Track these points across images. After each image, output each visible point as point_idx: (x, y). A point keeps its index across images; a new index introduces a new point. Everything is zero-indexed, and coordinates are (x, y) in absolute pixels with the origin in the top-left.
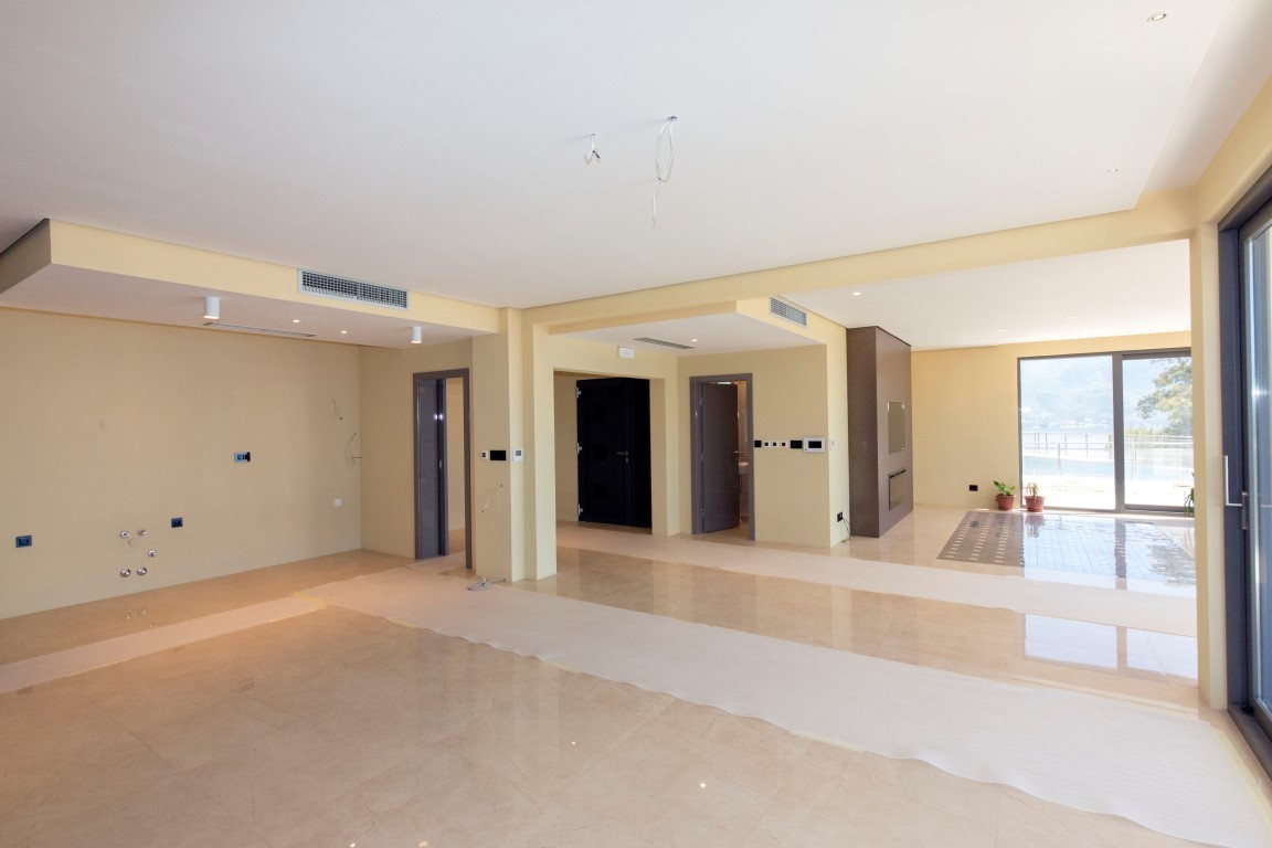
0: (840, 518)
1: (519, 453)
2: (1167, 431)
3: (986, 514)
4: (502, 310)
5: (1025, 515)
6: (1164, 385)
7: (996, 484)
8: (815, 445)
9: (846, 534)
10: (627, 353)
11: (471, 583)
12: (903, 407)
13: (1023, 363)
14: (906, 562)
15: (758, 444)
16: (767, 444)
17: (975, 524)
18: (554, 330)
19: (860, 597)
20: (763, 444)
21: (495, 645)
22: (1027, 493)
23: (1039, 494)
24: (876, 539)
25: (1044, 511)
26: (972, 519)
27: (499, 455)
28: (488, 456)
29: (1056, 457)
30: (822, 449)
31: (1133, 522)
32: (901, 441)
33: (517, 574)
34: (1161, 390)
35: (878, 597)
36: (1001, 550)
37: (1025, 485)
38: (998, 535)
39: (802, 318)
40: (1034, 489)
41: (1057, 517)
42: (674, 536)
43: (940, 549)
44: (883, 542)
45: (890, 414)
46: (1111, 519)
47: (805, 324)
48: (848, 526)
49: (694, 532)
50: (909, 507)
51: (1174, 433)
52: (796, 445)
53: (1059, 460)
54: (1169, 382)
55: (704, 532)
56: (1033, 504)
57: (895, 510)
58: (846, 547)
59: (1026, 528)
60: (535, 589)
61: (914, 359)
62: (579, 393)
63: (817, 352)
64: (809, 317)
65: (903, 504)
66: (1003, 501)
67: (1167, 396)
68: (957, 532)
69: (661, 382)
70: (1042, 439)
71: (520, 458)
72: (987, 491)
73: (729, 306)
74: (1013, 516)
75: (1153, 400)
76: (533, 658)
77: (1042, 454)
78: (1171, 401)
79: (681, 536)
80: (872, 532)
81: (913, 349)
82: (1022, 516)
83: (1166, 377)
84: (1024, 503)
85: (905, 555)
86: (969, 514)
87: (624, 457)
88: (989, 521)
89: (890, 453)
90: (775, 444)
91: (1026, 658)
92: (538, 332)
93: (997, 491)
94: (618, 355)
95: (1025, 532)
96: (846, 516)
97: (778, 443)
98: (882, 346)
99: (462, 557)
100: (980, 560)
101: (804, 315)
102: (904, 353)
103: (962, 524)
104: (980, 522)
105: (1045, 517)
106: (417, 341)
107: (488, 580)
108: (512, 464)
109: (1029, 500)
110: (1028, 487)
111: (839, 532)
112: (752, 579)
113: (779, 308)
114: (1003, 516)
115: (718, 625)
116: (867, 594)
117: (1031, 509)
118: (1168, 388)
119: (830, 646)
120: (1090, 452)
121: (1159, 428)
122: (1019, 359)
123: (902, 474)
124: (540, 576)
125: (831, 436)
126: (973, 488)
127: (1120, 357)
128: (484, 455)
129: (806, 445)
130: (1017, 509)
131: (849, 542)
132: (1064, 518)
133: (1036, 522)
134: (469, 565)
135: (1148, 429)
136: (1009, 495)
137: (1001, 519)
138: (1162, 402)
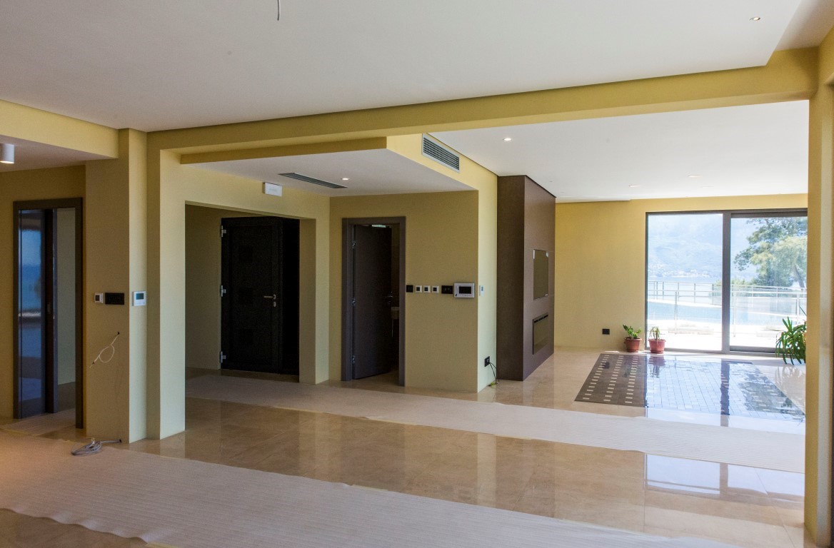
0: (487, 362)
1: (140, 296)
2: (755, 282)
3: (617, 356)
4: (122, 133)
5: (649, 356)
6: (756, 242)
7: (625, 327)
8: (465, 290)
9: (492, 379)
10: (274, 189)
11: (77, 446)
12: (547, 255)
13: (650, 217)
14: (545, 405)
15: (410, 289)
16: (418, 289)
17: (607, 366)
18: (184, 159)
19: (504, 443)
20: (415, 289)
21: (91, 525)
22: (650, 336)
23: (661, 337)
24: (521, 382)
25: (665, 353)
26: (605, 360)
27: (117, 299)
28: (102, 300)
29: (673, 303)
30: (472, 295)
31: (735, 362)
32: (545, 287)
33: (136, 432)
34: (753, 246)
35: (520, 443)
36: (630, 392)
37: (649, 329)
38: (626, 375)
39: (454, 162)
40: (657, 333)
41: (673, 358)
42: (321, 384)
43: (577, 391)
44: (527, 385)
45: (535, 261)
46: (718, 359)
47: (458, 168)
48: (495, 370)
49: (344, 378)
50: (550, 351)
51: (762, 283)
52: (447, 290)
53: (676, 306)
54: (760, 240)
55: (353, 378)
56: (656, 346)
57: (537, 354)
58: (492, 391)
59: (650, 368)
60: (156, 451)
61: (557, 209)
62: (224, 231)
63: (468, 197)
64: (462, 161)
65: (545, 347)
66: (629, 344)
67: (757, 252)
68: (592, 374)
69: (312, 222)
70: (660, 287)
71: (142, 302)
72: (617, 334)
73: (380, 143)
74: (639, 358)
75: (747, 255)
76: (137, 540)
77: (660, 300)
78: (760, 256)
79: (330, 383)
80: (518, 376)
81: (557, 201)
82: (646, 357)
83: (757, 235)
84: (648, 345)
85: (544, 399)
86: (602, 356)
87: (272, 300)
88: (620, 362)
89: (535, 298)
90: (426, 289)
91: (648, 488)
92: (167, 160)
93: (626, 334)
94: (264, 191)
95: (649, 372)
96: (493, 361)
97: (429, 287)
98: (530, 197)
99: (71, 415)
100: (614, 402)
101: (457, 159)
102: (549, 205)
103: (596, 366)
104: (611, 364)
105: (665, 358)
106: (9, 161)
107: (97, 442)
108: (131, 308)
109: (653, 342)
110: (652, 330)
111: (485, 376)
112: (398, 429)
113: (431, 149)
114: (631, 358)
115: (359, 484)
116: (510, 440)
117: (654, 351)
118: (759, 244)
119: (475, 502)
120: (696, 298)
121: (749, 280)
122: (647, 214)
123: (545, 320)
124: (164, 434)
125: (481, 283)
126: (606, 332)
127: (730, 214)
128: (97, 298)
129: (456, 291)
130: (642, 352)
131: (494, 386)
132: (678, 358)
133: (658, 362)
134: (80, 424)
135: (742, 280)
136: (636, 338)
137: (628, 360)
138: (754, 257)
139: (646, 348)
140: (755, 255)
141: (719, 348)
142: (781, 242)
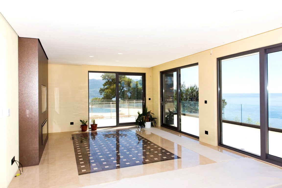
0: (13, 162)
6: (105, 86)
23: (96, 123)
25: (97, 129)
40: (94, 121)
56: (93, 127)
66: (84, 128)
72: (77, 124)
74: (87, 133)
84: (90, 127)
93: (81, 123)
96: (17, 158)
105: (98, 132)
122: (89, 72)
126: (72, 123)
133: (95, 134)
136: (85, 125)
138: (106, 91)
139: (89, 129)
140: (106, 90)
141: (115, 125)
142: (113, 86)
